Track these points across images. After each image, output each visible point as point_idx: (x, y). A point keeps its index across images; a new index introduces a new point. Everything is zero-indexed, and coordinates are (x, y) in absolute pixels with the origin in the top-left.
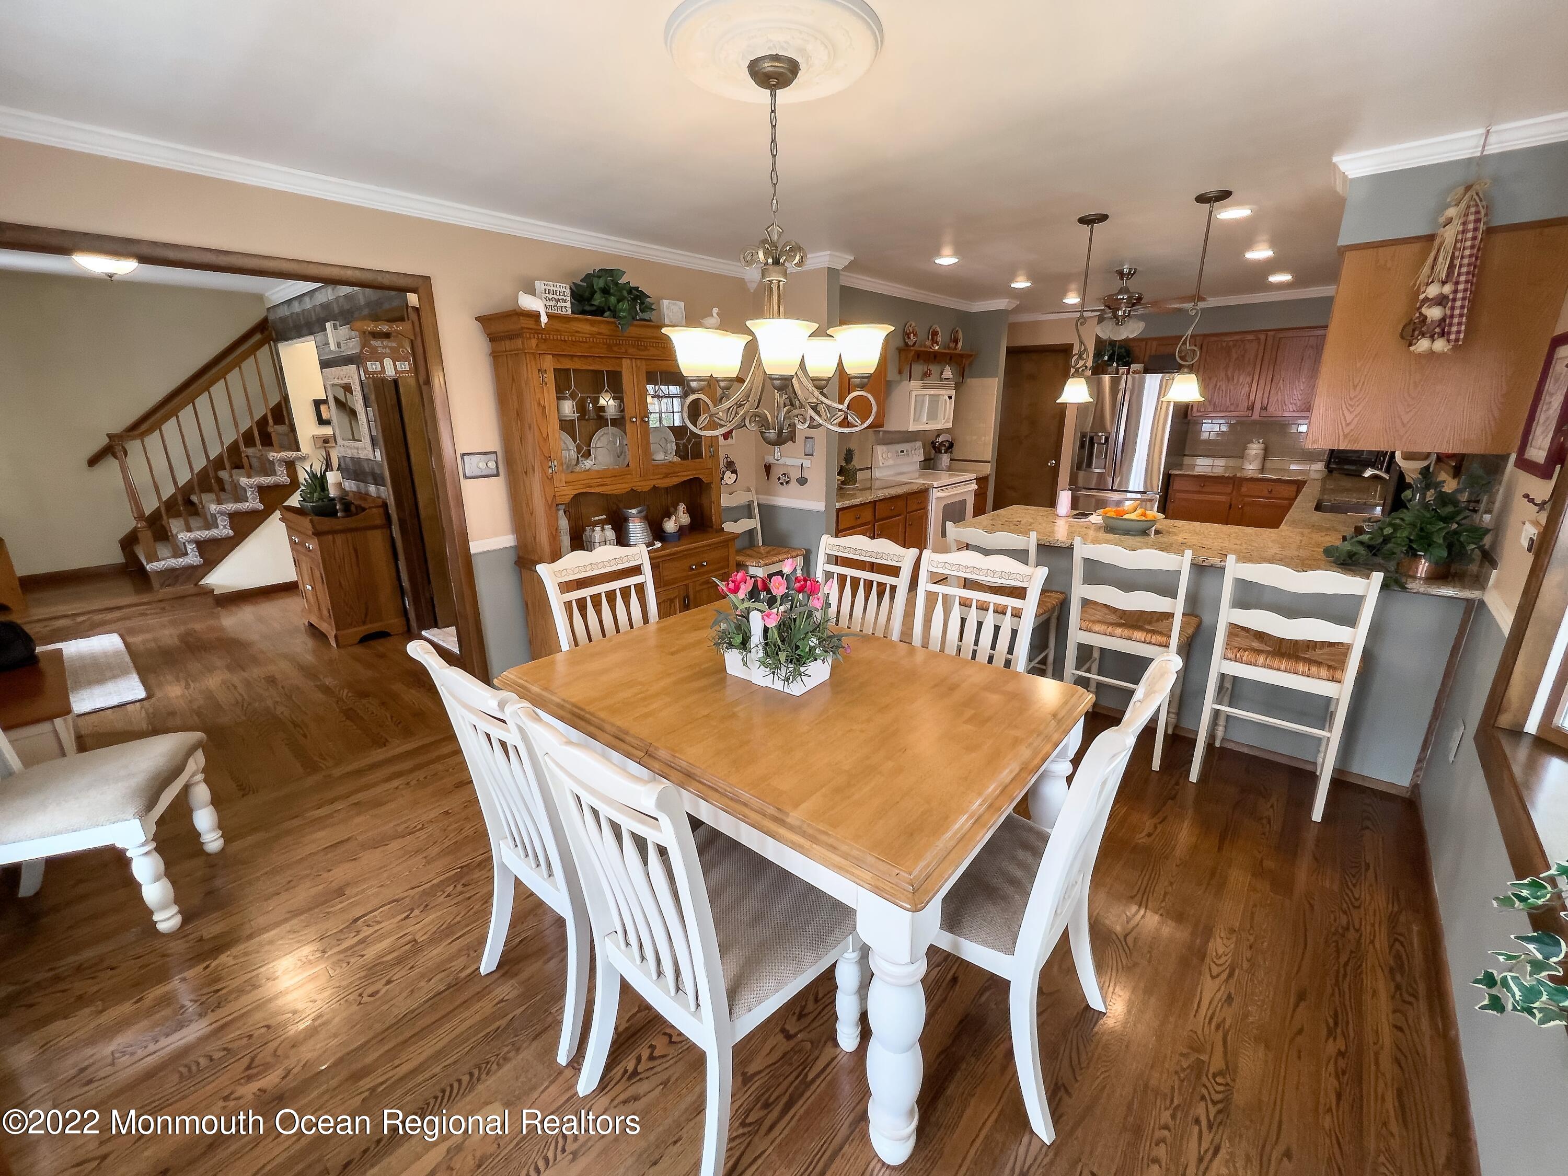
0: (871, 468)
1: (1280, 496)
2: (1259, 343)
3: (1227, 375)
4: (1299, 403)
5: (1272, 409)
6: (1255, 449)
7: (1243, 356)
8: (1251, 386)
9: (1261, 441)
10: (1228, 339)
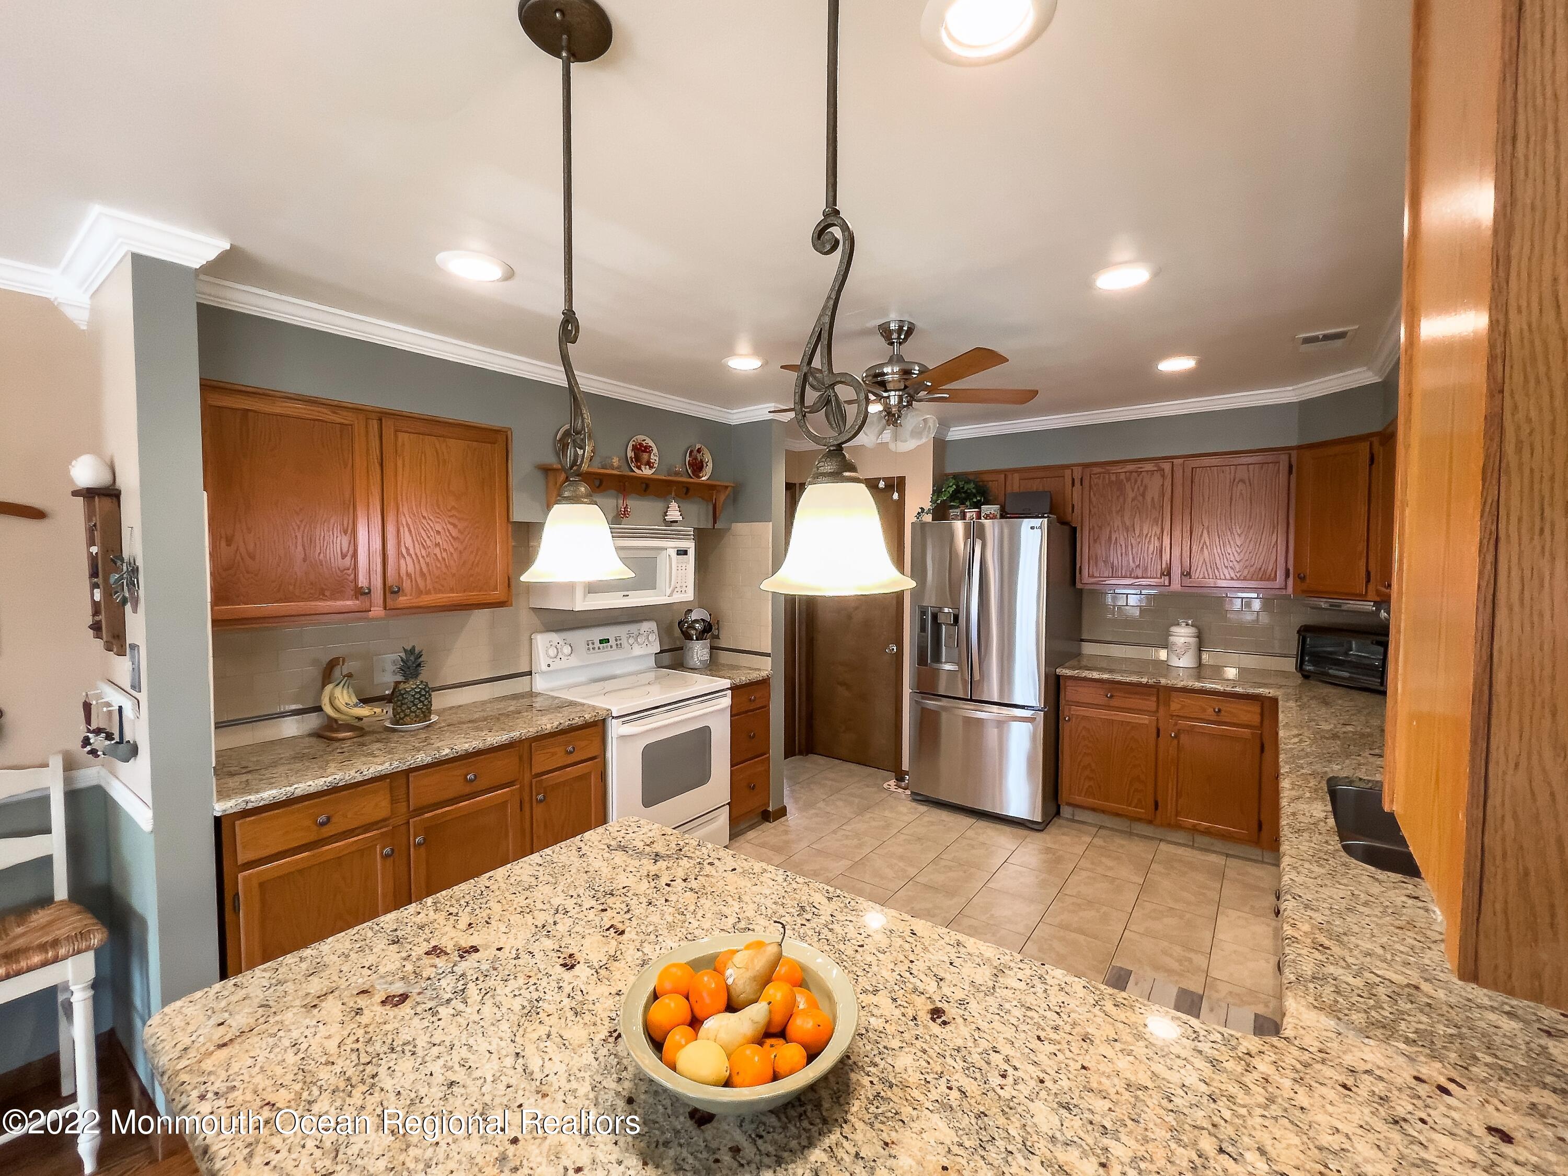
0: (530, 673)
1: (1235, 720)
2: (1163, 476)
3: (1123, 523)
4: (1238, 567)
5: (1197, 575)
6: (1183, 635)
7: (1143, 495)
8: (1161, 539)
9: (1190, 622)
10: (1115, 469)
